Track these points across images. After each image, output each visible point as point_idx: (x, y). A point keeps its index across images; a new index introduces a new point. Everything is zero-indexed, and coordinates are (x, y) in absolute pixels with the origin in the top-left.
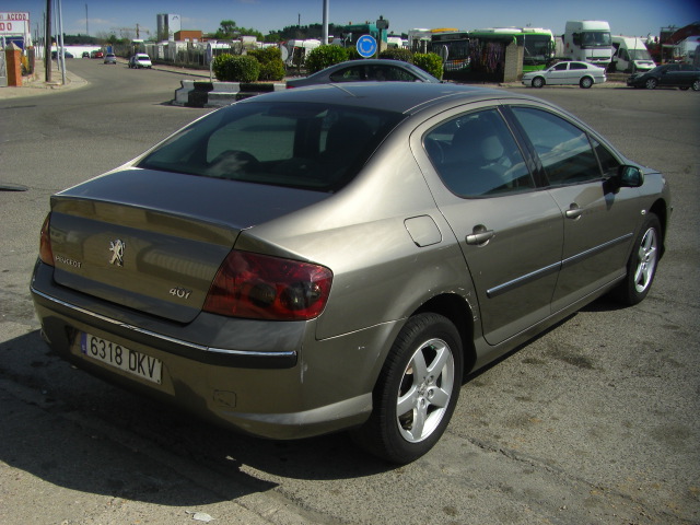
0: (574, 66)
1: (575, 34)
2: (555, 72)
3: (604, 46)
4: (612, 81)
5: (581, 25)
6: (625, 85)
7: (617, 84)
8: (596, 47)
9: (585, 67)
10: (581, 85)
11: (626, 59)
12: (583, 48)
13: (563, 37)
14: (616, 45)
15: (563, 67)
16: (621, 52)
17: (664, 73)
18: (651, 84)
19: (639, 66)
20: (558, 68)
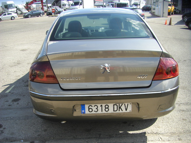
0: (8, 14)
1: (5, 6)
2: (3, 16)
3: (13, 8)
4: (19, 17)
5: (6, 3)
6: (22, 17)
7: (20, 18)
8: (11, 8)
9: (11, 14)
10: (12, 19)
11: (20, 11)
12: (8, 9)
13: (1, 7)
14: (16, 7)
15: (5, 15)
16: (18, 9)
17: (32, 13)
18: (30, 16)
19: (24, 12)
20: (4, 15)
